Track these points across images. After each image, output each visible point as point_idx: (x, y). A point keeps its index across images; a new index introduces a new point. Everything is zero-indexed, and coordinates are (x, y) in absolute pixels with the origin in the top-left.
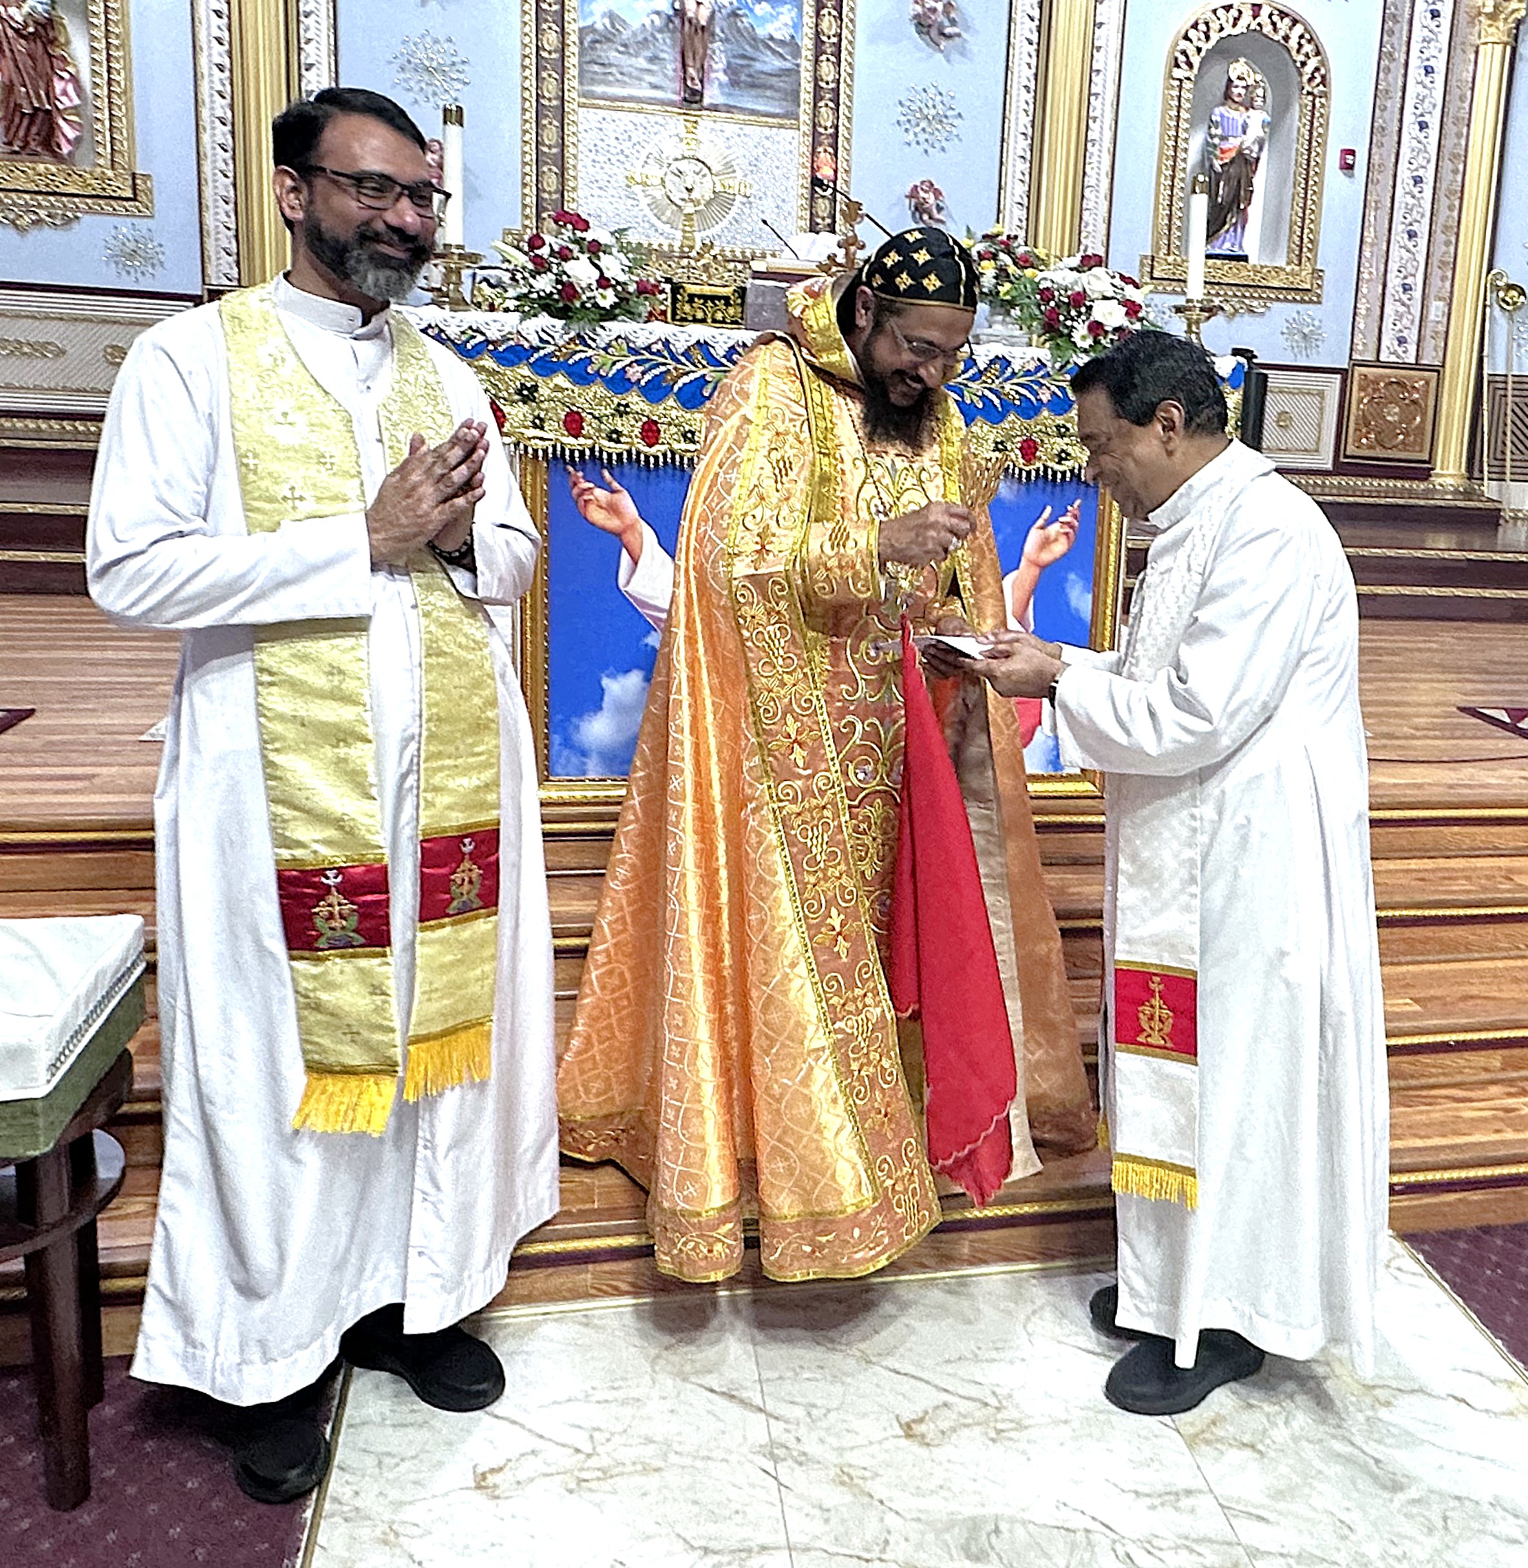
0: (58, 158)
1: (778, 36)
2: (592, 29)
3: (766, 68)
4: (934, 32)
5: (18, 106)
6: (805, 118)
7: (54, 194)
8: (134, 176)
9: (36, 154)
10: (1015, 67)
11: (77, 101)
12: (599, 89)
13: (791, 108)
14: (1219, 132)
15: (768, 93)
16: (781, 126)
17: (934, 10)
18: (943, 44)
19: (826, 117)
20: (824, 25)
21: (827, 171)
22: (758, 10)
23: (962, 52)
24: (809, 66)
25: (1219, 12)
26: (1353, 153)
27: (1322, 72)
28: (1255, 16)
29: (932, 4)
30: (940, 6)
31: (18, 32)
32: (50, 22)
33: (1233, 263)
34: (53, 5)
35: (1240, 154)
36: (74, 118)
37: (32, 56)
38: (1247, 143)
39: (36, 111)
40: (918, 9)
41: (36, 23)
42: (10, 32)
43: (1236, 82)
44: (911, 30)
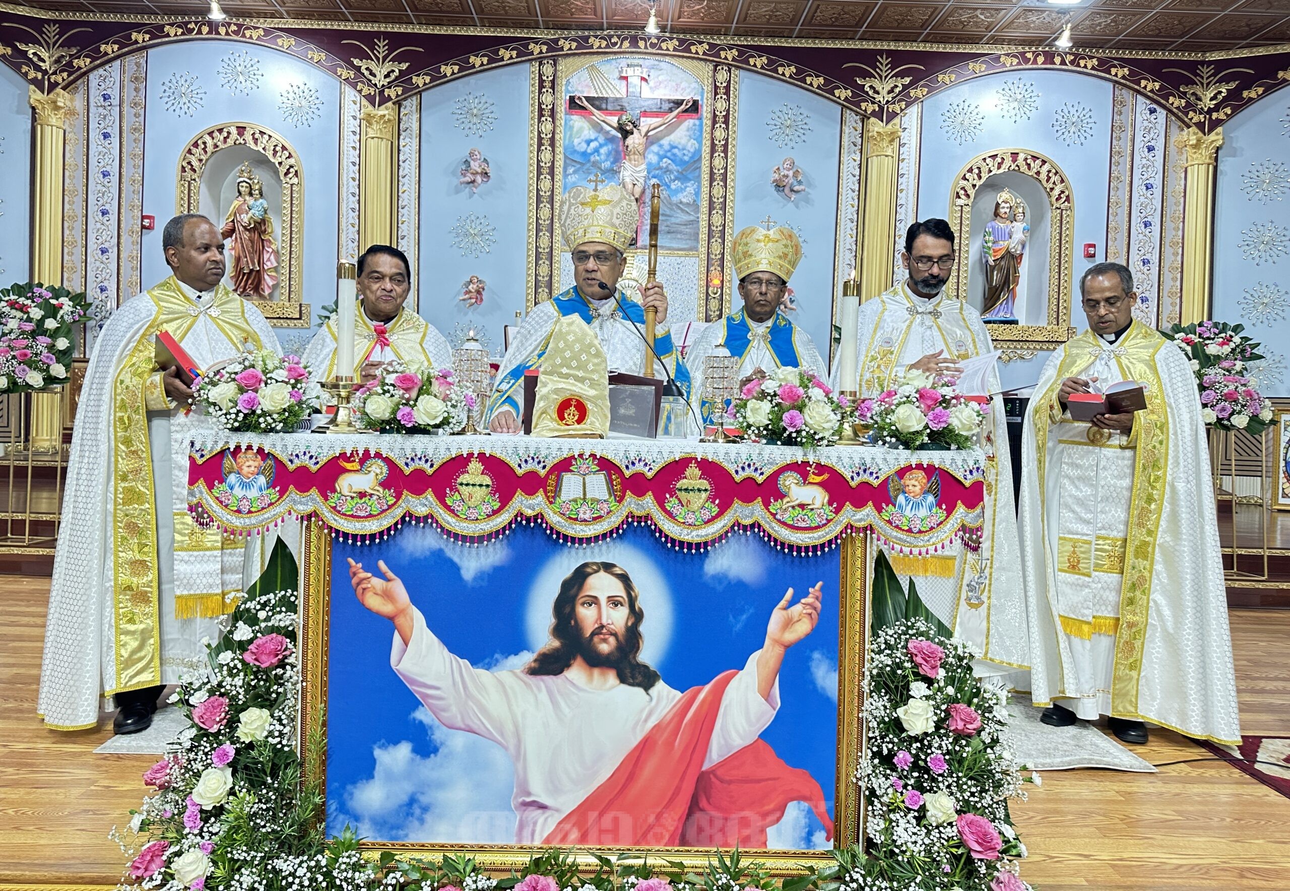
0: (262, 297)
1: (685, 200)
3: (678, 221)
4: (787, 190)
5: (242, 269)
6: (703, 250)
8: (301, 305)
9: (250, 296)
10: (842, 208)
11: (275, 264)
13: (693, 244)
14: (991, 238)
15: (679, 235)
16: (687, 256)
17: (787, 176)
18: (793, 196)
19: (716, 248)
20: (715, 192)
21: (717, 282)
22: (673, 187)
23: (807, 201)
24: (705, 217)
25: (988, 160)
26: (1094, 246)
27: (1067, 193)
28: (1014, 161)
29: (786, 172)
30: (791, 173)
31: (245, 227)
32: (263, 221)
33: (1007, 326)
34: (265, 211)
35: (1008, 252)
36: (274, 274)
37: (252, 241)
38: (1013, 245)
39: (252, 270)
40: (777, 176)
41: (255, 222)
42: (241, 228)
43: (1003, 205)
44: (773, 189)
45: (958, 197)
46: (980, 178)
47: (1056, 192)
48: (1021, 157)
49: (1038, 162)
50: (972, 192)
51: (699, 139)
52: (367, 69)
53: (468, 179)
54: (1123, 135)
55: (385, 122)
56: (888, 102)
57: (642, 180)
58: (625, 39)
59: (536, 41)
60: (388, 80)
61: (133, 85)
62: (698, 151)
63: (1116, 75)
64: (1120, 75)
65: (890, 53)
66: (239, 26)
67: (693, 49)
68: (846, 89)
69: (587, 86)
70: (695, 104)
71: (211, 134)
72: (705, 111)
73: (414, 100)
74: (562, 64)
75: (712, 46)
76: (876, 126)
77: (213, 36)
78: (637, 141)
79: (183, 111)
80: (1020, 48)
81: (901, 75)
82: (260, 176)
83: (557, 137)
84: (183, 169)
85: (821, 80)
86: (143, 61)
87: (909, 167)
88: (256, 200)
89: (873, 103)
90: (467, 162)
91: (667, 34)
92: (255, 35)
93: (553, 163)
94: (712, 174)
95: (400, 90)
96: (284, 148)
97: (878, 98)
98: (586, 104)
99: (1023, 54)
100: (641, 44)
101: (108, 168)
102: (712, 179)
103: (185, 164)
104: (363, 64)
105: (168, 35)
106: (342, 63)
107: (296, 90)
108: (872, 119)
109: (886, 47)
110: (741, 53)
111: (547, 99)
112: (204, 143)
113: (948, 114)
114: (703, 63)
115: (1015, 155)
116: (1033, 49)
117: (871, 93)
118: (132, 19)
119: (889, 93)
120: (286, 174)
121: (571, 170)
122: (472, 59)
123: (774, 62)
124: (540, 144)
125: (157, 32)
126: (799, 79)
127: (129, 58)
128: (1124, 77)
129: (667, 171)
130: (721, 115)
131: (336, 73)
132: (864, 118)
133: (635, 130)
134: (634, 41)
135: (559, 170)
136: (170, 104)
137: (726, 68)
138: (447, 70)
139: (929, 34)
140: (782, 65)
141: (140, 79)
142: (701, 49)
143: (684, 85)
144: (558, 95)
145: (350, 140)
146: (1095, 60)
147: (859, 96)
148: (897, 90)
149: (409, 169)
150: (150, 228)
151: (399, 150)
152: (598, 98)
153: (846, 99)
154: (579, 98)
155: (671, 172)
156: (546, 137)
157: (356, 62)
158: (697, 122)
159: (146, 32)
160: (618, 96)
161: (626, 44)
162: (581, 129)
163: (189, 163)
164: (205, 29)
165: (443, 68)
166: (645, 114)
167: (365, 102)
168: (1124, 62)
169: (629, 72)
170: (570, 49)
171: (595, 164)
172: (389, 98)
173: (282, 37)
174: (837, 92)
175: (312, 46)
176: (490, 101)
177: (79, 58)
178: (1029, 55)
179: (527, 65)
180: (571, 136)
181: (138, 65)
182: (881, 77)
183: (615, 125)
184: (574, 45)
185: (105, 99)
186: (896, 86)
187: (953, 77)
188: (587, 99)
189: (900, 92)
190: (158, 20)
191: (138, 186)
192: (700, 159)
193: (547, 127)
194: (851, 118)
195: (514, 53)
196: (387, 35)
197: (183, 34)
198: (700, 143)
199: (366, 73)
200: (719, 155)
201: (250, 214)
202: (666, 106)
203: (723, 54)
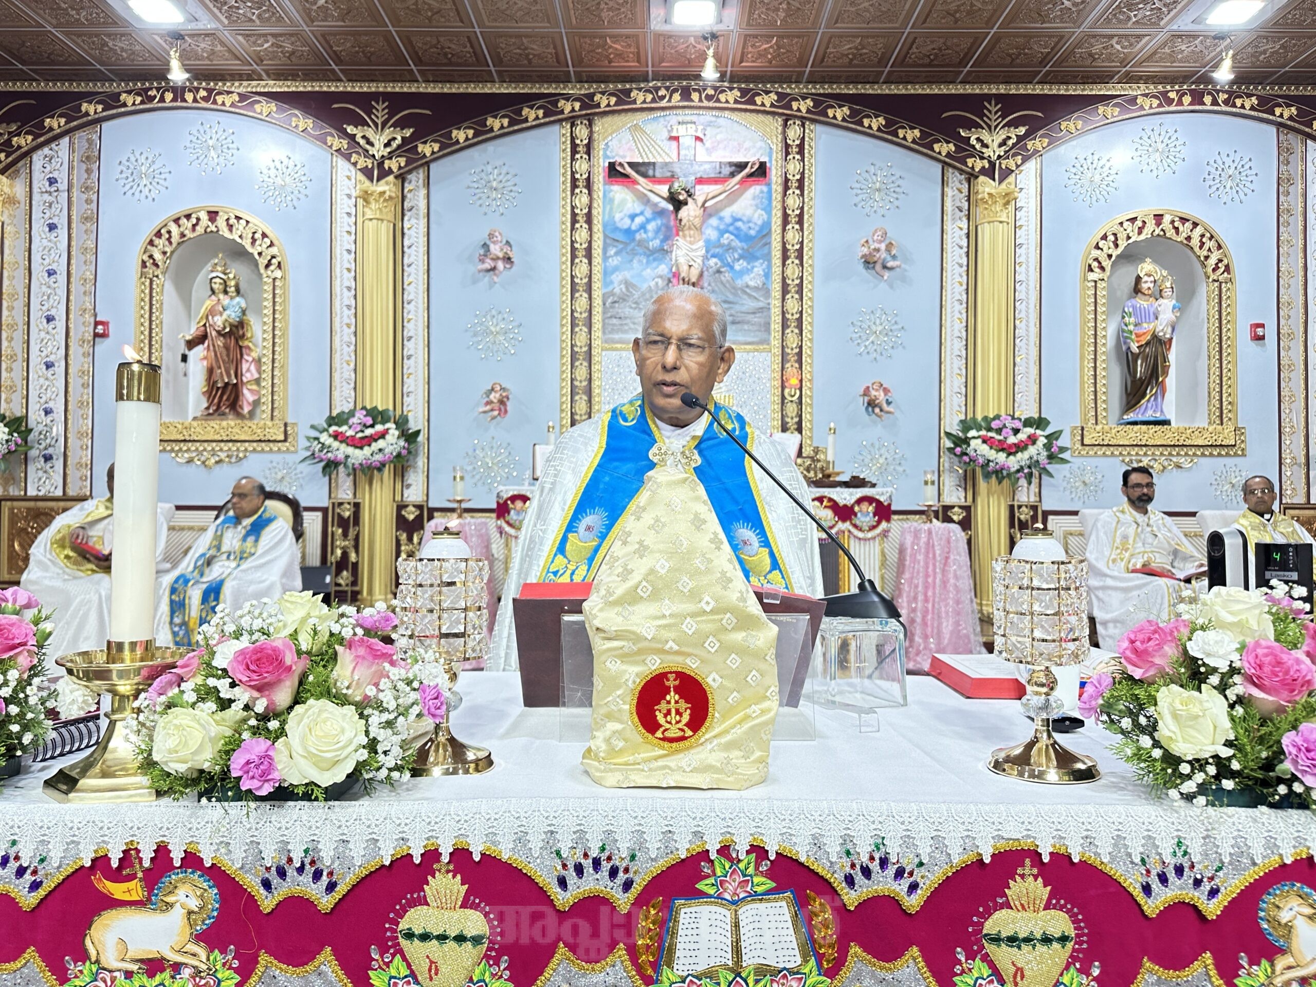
0: (239, 415)
1: (752, 283)
2: (612, 294)
3: (744, 309)
4: (878, 267)
5: (215, 382)
6: (776, 342)
7: (231, 441)
8: (286, 425)
9: (224, 414)
10: (948, 285)
11: (256, 376)
12: (617, 336)
13: (765, 336)
14: (1132, 320)
15: (746, 327)
16: (757, 351)
17: (878, 250)
18: (887, 274)
19: (792, 340)
20: (789, 272)
21: (794, 381)
22: (737, 267)
23: (904, 279)
24: (778, 303)
25: (1126, 224)
26: (1262, 326)
27: (1225, 262)
28: (1158, 224)
29: (877, 245)
30: (883, 246)
31: (219, 332)
32: (241, 324)
33: (1158, 428)
34: (244, 312)
35: (1155, 336)
36: (255, 387)
37: (227, 347)
38: (1162, 327)
39: (227, 384)
40: (865, 250)
41: (231, 325)
42: (214, 333)
43: (1145, 279)
44: (860, 267)
45: (1091, 269)
46: (1117, 246)
47: (1212, 261)
48: (1167, 219)
49: (1187, 224)
50: (1107, 264)
51: (768, 209)
52: (364, 137)
53: (488, 264)
54: (1291, 189)
55: (385, 200)
56: (999, 157)
57: (699, 261)
58: (675, 90)
59: (567, 98)
60: (388, 150)
61: (84, 166)
62: (767, 225)
63: (1281, 116)
64: (1286, 115)
65: (999, 98)
66: (210, 91)
67: (758, 100)
68: (948, 142)
69: (630, 149)
70: (763, 165)
71: (177, 221)
72: (775, 175)
73: (421, 174)
74: (599, 125)
75: (781, 96)
76: (986, 186)
77: (179, 104)
78: (692, 213)
79: (143, 195)
80: (1160, 87)
81: (1015, 124)
82: (237, 270)
83: (594, 212)
84: (144, 264)
85: (917, 133)
86: (95, 137)
87: (1028, 235)
88: (232, 298)
89: (982, 158)
90: (485, 246)
91: (726, 84)
92: (228, 100)
93: (590, 243)
94: (785, 251)
95: (403, 162)
96: (264, 235)
97: (987, 152)
98: (629, 170)
99: (1165, 94)
100: (695, 96)
101: (54, 266)
102: (785, 257)
103: (145, 258)
104: (357, 132)
105: (125, 105)
106: (333, 131)
107: (279, 166)
108: (982, 178)
109: (994, 91)
110: (817, 104)
111: (582, 166)
112: (169, 232)
113: (1074, 170)
114: (770, 118)
115: (1159, 218)
116: (1177, 87)
117: (978, 146)
118: (83, 87)
119: (1000, 145)
120: (267, 266)
121: (612, 251)
122: (490, 121)
123: (860, 112)
124: (574, 221)
125: (112, 102)
126: (889, 133)
127: (78, 134)
128: (1291, 118)
129: (729, 248)
130: (794, 179)
131: (326, 143)
132: (971, 177)
133: (690, 200)
134: (686, 94)
135: (597, 252)
136: (128, 187)
137: (798, 122)
138: (460, 135)
139: (1048, 73)
140: (868, 116)
141: (92, 158)
142: (768, 100)
143: (747, 144)
144: (594, 161)
145: (343, 223)
146: (1254, 99)
147: (964, 150)
148: (1010, 143)
149: (415, 256)
150: (104, 335)
151: (403, 234)
152: (644, 164)
153: (948, 155)
154: (621, 165)
155: (734, 249)
156: (581, 212)
157: (350, 129)
158: (765, 189)
159: (98, 103)
160: (668, 160)
161: (677, 96)
162: (623, 202)
163: (151, 257)
164: (169, 96)
165: (455, 133)
166: (700, 181)
167: (361, 177)
168: (1290, 100)
169: (680, 131)
170: (608, 105)
171: (641, 243)
172: (390, 172)
173: (259, 102)
174: (936, 147)
175: (296, 112)
176: (512, 172)
177: (19, 135)
178: (1172, 95)
179: (556, 127)
180: (611, 209)
181: (91, 142)
182: (989, 127)
183: (665, 193)
184: (613, 100)
185: (51, 184)
186: (1009, 138)
187: (1080, 124)
188: (630, 164)
189: (1014, 145)
190: (114, 87)
191: (89, 287)
192: (769, 233)
193: (582, 200)
194: (956, 180)
195: (541, 113)
196: (386, 96)
197: (142, 102)
198: (769, 213)
199: (362, 142)
200: (793, 226)
201: (225, 316)
202: (727, 170)
203: (795, 105)
